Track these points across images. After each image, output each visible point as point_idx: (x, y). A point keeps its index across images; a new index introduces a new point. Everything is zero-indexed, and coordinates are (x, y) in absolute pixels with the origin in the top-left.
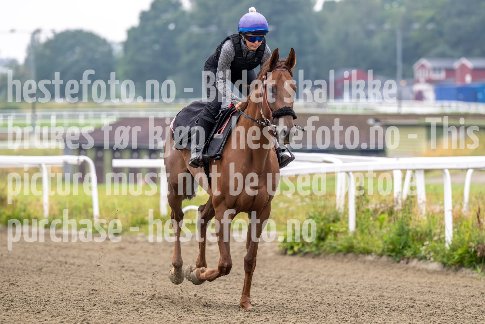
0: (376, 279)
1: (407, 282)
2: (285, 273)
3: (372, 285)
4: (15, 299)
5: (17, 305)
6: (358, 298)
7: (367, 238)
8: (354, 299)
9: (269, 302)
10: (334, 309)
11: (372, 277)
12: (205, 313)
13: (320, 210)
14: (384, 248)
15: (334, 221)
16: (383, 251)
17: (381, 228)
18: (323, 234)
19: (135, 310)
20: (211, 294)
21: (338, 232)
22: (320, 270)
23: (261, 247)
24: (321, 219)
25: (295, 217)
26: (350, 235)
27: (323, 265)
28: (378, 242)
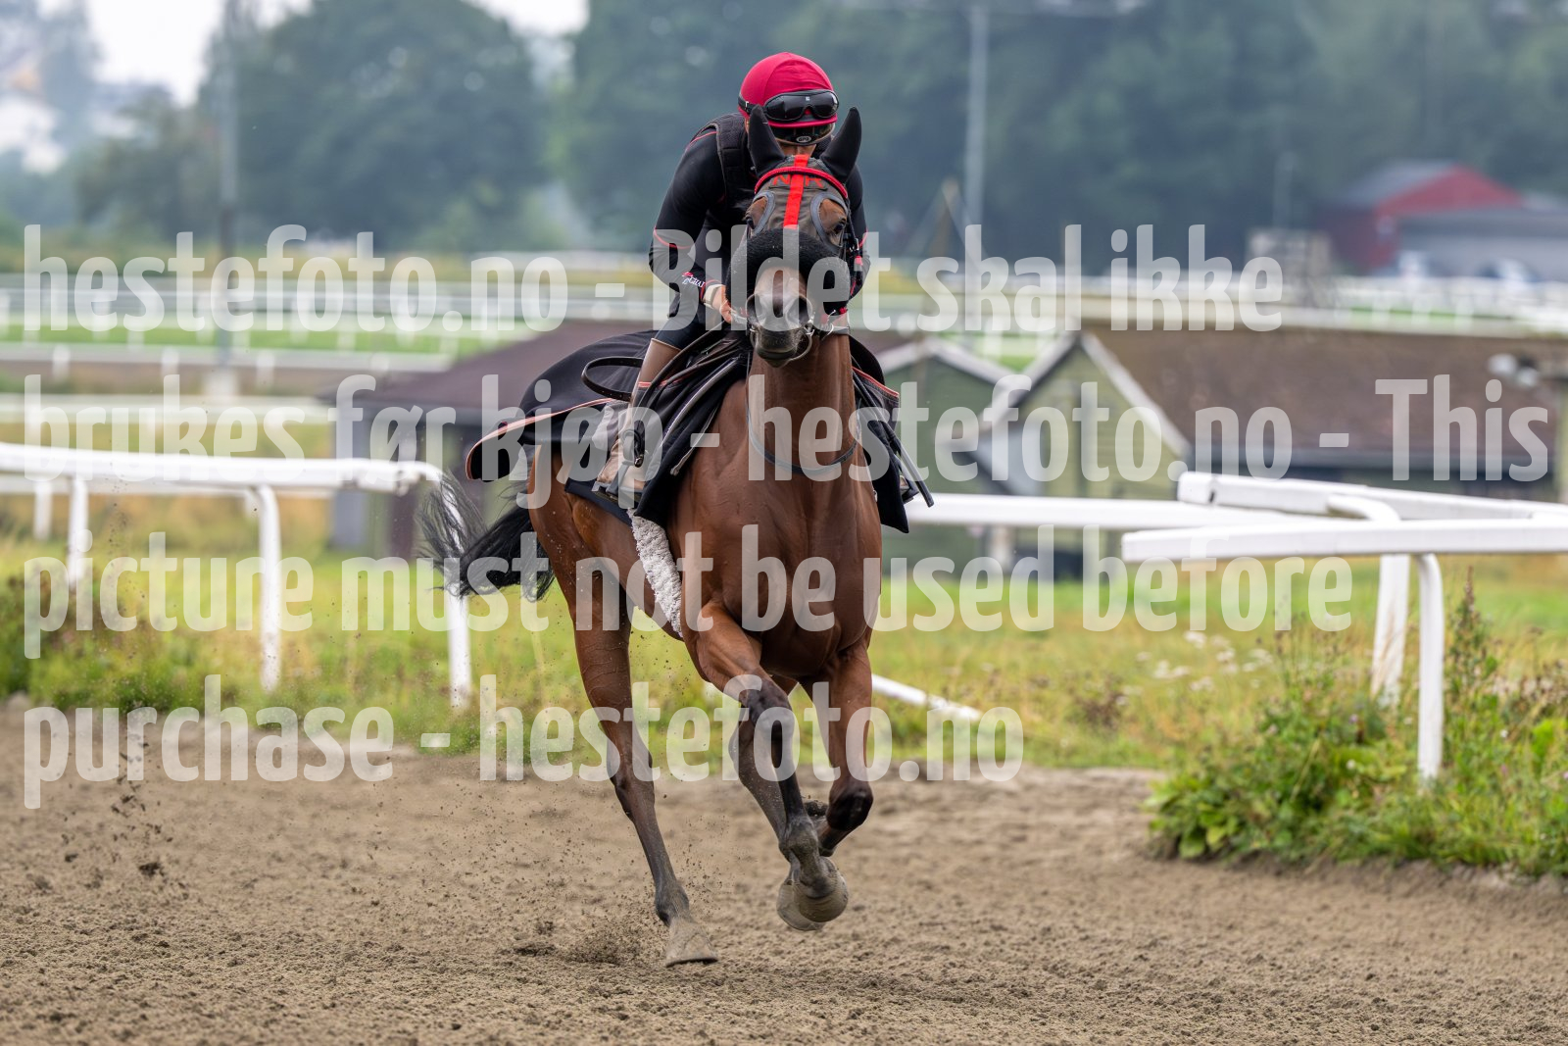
0: (1518, 963)
2: (1172, 929)
3: (1501, 986)
4: (157, 994)
5: (163, 1017)
7: (1486, 806)
8: (1437, 1035)
11: (1500, 952)
13: (1308, 695)
14: (1551, 846)
15: (1360, 740)
16: (1545, 856)
17: (1538, 768)
18: (1320, 785)
20: (893, 998)
21: (1376, 781)
22: (1304, 922)
23: (1081, 827)
24: (1312, 730)
25: (1213, 715)
26: (1420, 793)
27: (1315, 903)
28: (1525, 824)
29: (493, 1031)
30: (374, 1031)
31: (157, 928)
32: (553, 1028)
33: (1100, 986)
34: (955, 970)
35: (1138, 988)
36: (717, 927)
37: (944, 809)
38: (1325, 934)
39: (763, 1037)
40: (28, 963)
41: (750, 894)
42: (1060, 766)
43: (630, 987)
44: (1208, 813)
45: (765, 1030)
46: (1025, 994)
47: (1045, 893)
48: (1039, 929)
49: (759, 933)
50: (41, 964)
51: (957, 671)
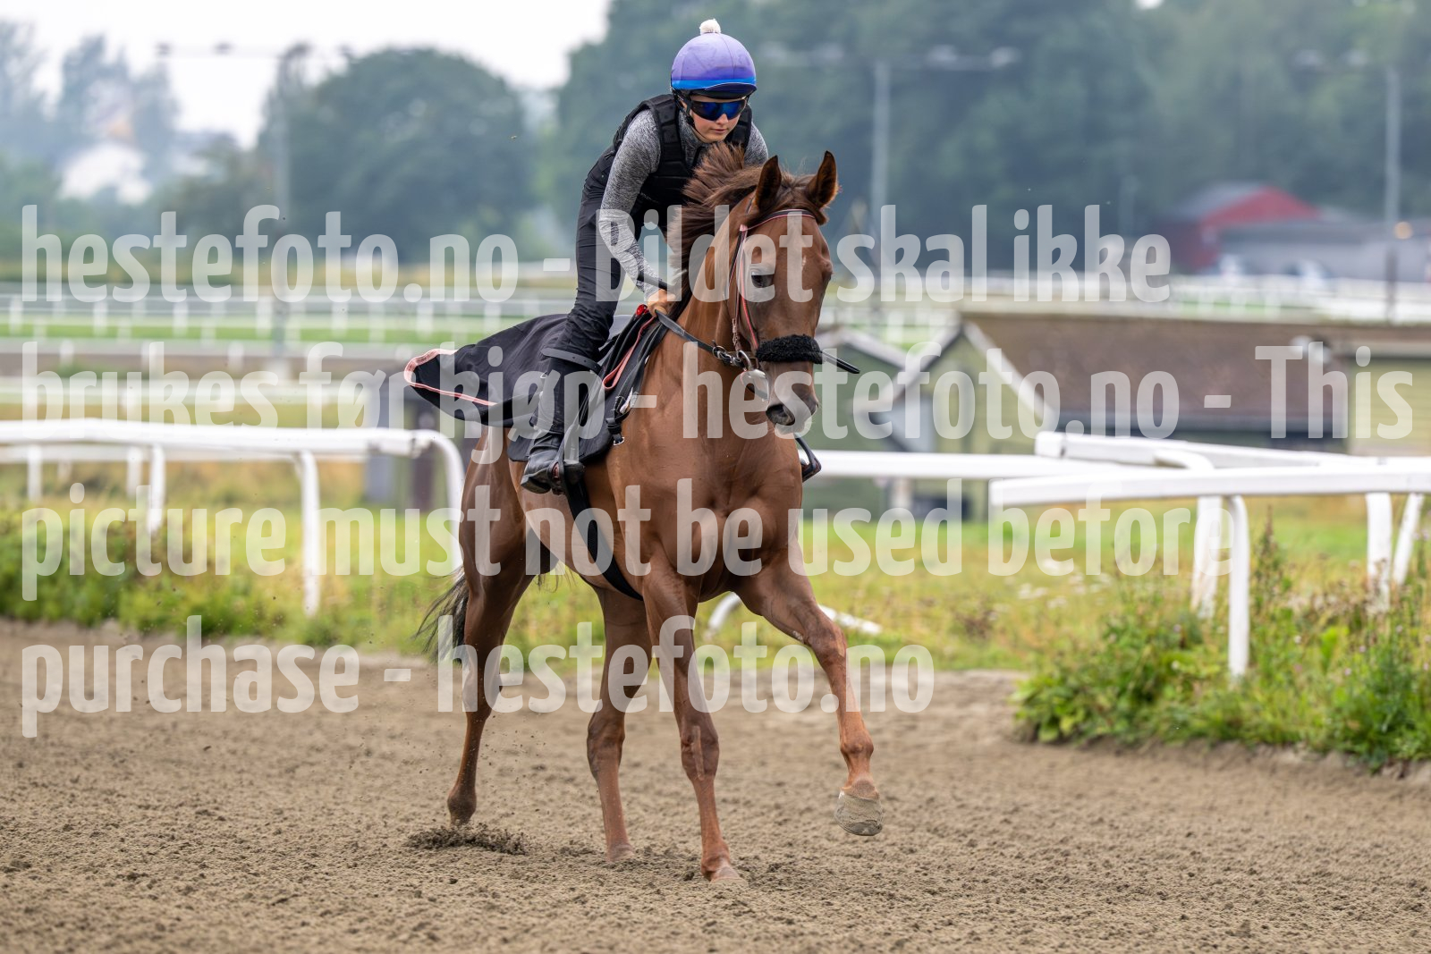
0: (1308, 823)
1: (1401, 832)
2: (1032, 798)
3: (1294, 841)
4: (214, 857)
5: (217, 876)
6: (1251, 879)
7: (1284, 697)
8: (1241, 881)
9: (980, 886)
10: (1179, 911)
11: (1294, 814)
12: (786, 914)
13: (1141, 609)
14: (1335, 730)
15: (1183, 645)
16: (1331, 737)
17: (1325, 667)
18: (1150, 683)
19: (576, 900)
20: (806, 855)
21: (1196, 678)
22: (1138, 792)
23: (961, 718)
24: (1144, 637)
25: (1066, 628)
26: (1231, 687)
27: (1148, 776)
28: (1315, 711)
29: (482, 885)
30: (387, 885)
31: (216, 805)
32: (532, 882)
33: (972, 844)
35: (1003, 845)
36: (668, 800)
38: (1155, 801)
40: (111, 833)
42: (942, 669)
44: (1062, 706)
46: (912, 851)
47: (931, 771)
48: (924, 799)
50: (122, 835)
51: (861, 594)
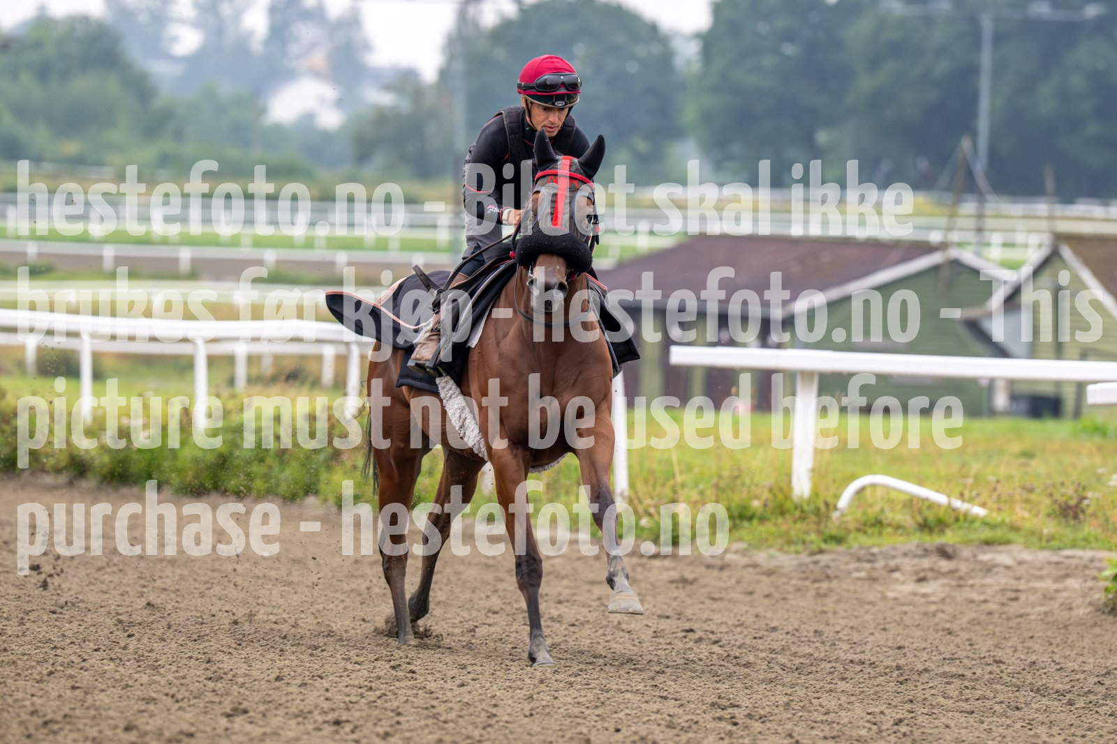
23: (1057, 591)
29: (644, 733)
30: (560, 733)
31: (408, 660)
32: (686, 731)
33: (1071, 703)
34: (968, 691)
36: (802, 660)
37: (961, 578)
39: (833, 738)
40: (318, 683)
41: (824, 637)
42: (1042, 548)
43: (740, 703)
45: (835, 733)
46: (1018, 709)
47: (1032, 637)
48: (1027, 662)
49: (830, 665)
50: (326, 685)
51: (970, 481)
